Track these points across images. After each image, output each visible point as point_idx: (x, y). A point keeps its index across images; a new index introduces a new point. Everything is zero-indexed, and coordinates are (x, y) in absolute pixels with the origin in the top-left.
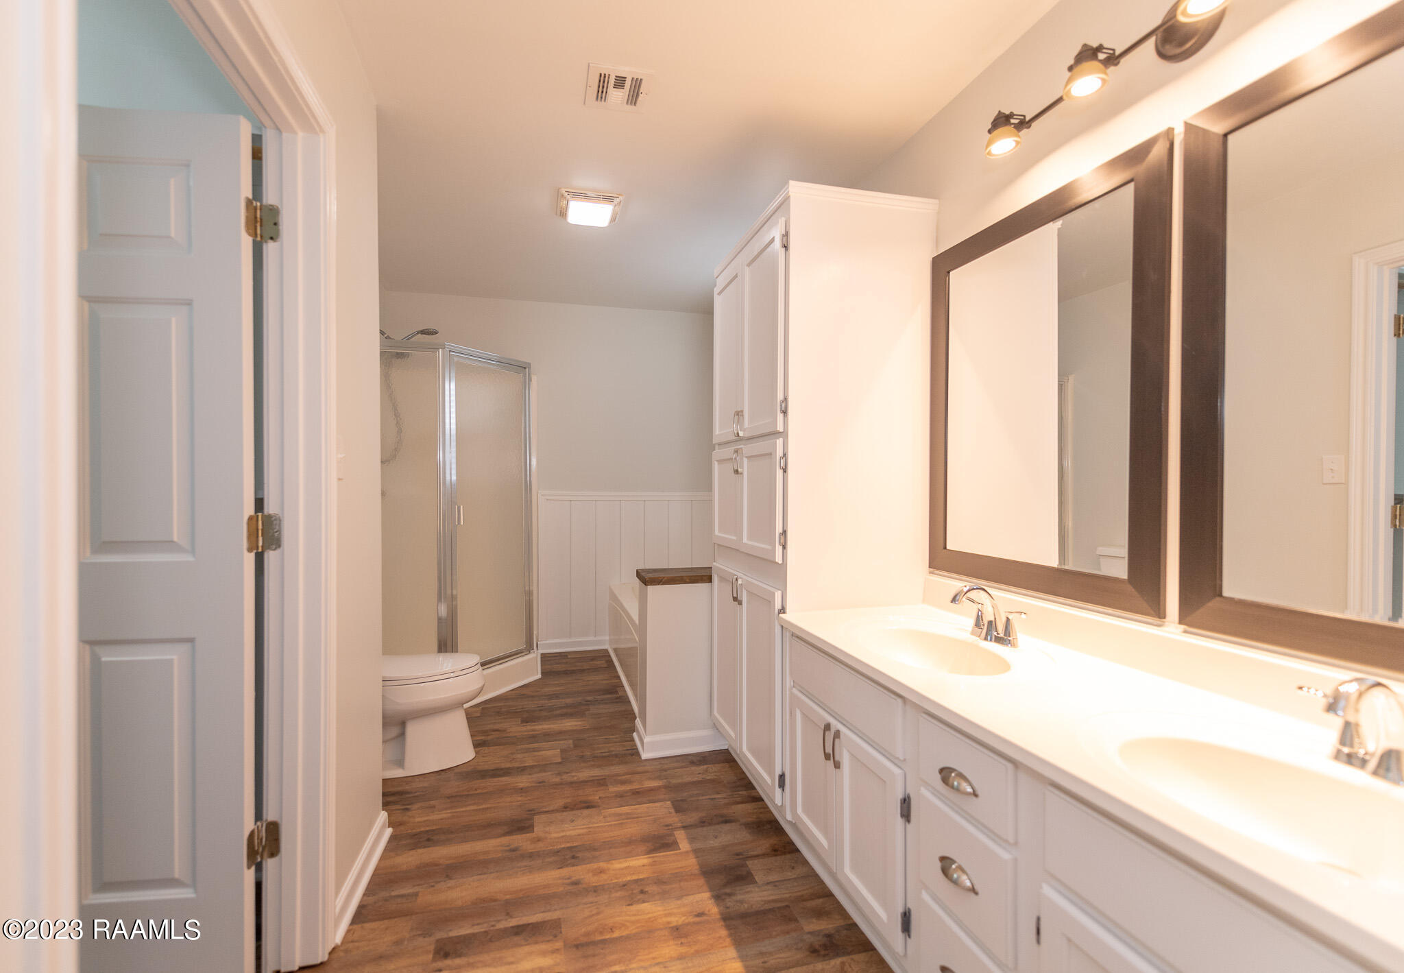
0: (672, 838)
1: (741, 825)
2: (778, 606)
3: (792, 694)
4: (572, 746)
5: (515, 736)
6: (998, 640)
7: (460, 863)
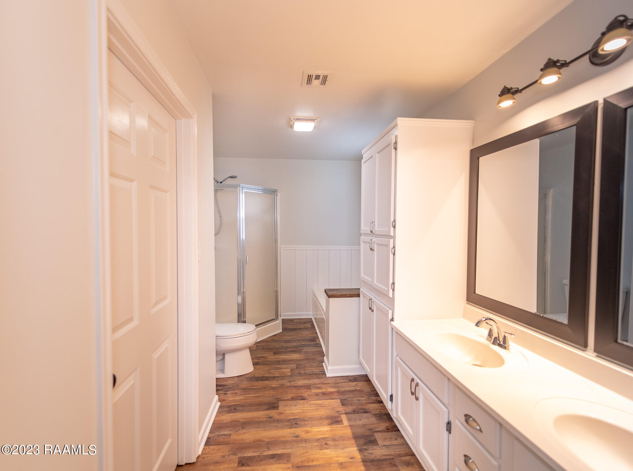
0: (340, 418)
1: (372, 414)
2: (390, 317)
3: (396, 359)
4: (295, 368)
5: (271, 361)
6: (500, 345)
7: (248, 421)
